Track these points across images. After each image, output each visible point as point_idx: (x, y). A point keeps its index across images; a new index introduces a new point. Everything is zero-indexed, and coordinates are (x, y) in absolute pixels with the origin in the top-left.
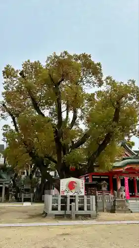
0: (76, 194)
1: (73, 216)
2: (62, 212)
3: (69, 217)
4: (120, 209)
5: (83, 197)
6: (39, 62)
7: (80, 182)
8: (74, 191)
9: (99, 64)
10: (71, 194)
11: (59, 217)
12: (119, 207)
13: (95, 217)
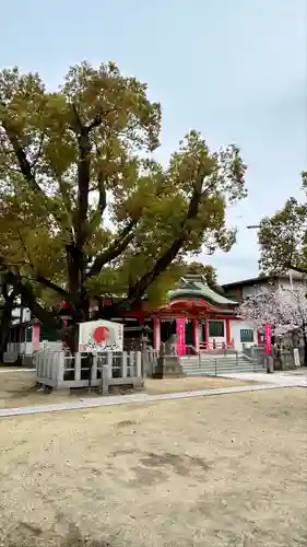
0: (108, 350)
1: (106, 388)
2: (84, 383)
3: (97, 391)
4: (170, 371)
5: (120, 354)
6: (37, 76)
7: (116, 329)
8: (104, 345)
9: (158, 106)
10: (99, 349)
11: (78, 392)
12: (167, 368)
13: (140, 388)
